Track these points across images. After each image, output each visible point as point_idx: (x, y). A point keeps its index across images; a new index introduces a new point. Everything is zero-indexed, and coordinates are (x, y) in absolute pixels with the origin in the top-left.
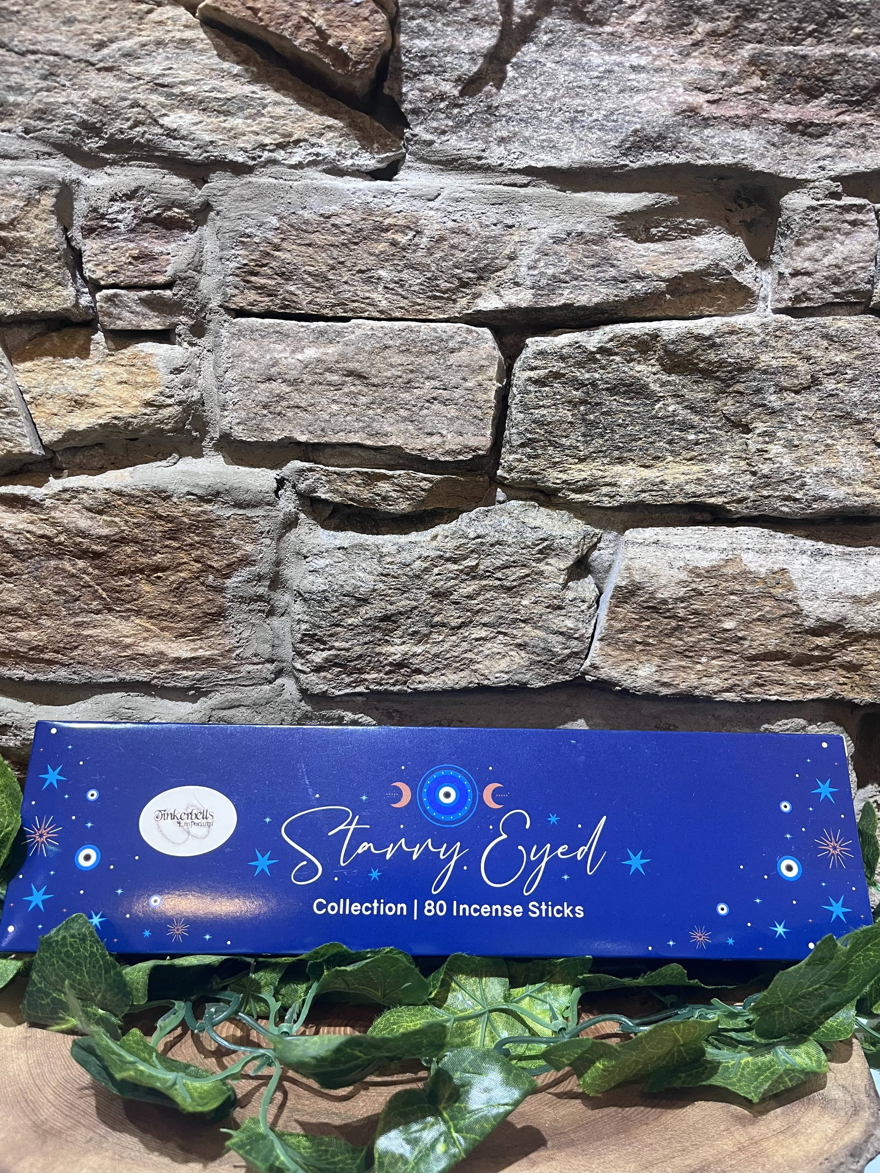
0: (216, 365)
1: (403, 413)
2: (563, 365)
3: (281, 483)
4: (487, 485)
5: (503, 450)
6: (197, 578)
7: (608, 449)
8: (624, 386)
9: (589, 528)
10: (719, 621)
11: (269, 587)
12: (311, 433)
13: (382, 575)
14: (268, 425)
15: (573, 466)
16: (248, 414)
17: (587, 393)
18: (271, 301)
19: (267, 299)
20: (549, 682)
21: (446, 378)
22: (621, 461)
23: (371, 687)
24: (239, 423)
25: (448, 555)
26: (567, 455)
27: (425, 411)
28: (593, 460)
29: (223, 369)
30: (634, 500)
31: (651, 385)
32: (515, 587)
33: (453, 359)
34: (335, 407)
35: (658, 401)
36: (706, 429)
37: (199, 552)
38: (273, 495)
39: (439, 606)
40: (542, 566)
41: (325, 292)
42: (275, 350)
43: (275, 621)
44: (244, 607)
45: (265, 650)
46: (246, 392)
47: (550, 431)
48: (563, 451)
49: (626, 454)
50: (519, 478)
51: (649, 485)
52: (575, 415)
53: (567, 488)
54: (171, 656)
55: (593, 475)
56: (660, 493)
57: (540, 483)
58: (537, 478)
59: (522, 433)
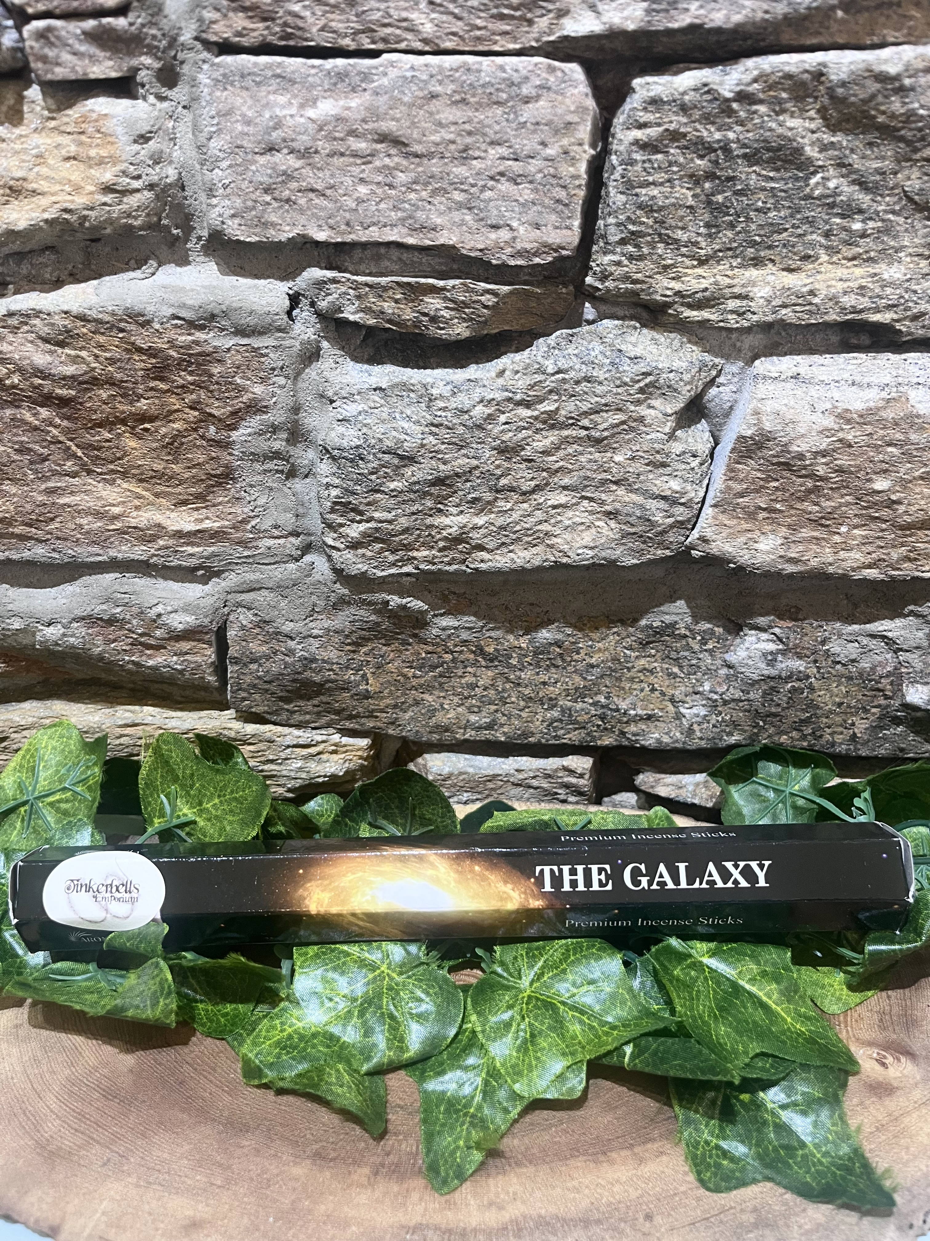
0: (196, 129)
1: (458, 196)
2: (684, 120)
3: (295, 299)
4: (571, 298)
5: (595, 248)
6: (195, 430)
7: (740, 245)
8: (768, 150)
9: (707, 357)
10: (869, 480)
11: (288, 440)
12: (332, 228)
13: (433, 425)
14: (273, 218)
15: (689, 271)
16: (244, 202)
17: (716, 163)
18: (267, 28)
19: (261, 25)
20: (644, 559)
21: (517, 145)
22: (757, 262)
23: (422, 566)
24: (233, 216)
25: (518, 397)
26: (683, 255)
27: (488, 194)
28: (718, 262)
29: (205, 135)
30: (770, 318)
31: (808, 149)
32: (606, 438)
33: (528, 113)
34: (363, 190)
35: (814, 173)
36: (877, 213)
37: (194, 396)
38: (285, 317)
39: (506, 464)
40: (643, 411)
41: (343, 11)
42: (276, 104)
43: (298, 484)
44: (257, 466)
45: (288, 520)
46: (240, 169)
47: (661, 221)
48: (677, 248)
49: (764, 252)
50: (617, 288)
51: (793, 297)
52: (695, 195)
53: (680, 302)
54: (170, 529)
55: (717, 282)
56: (808, 307)
57: (644, 295)
58: (640, 289)
59: (622, 223)
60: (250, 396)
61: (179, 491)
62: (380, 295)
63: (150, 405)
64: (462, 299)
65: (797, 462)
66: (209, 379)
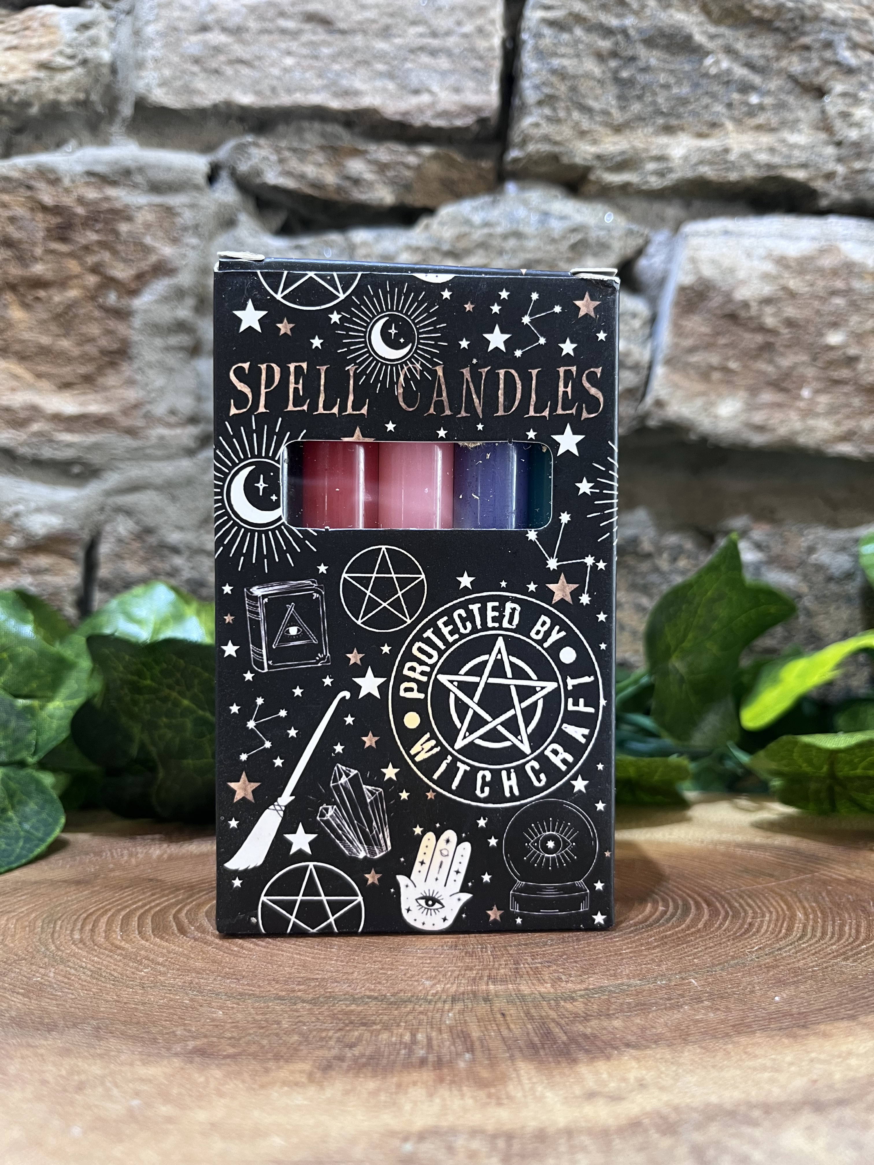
3: (216, 169)
6: (93, 299)
8: (664, 37)
9: (631, 225)
10: (820, 335)
12: (257, 93)
14: (200, 87)
15: (605, 139)
16: (174, 73)
21: (435, 24)
22: (669, 130)
24: (160, 85)
26: (598, 123)
27: (410, 66)
28: (631, 131)
31: (697, 37)
35: (706, 56)
38: (205, 179)
46: (173, 48)
47: (573, 89)
48: (591, 118)
49: (674, 122)
50: (538, 152)
51: (708, 157)
52: (604, 72)
53: (600, 167)
54: (49, 412)
55: (633, 148)
56: (724, 166)
57: (565, 160)
58: (561, 153)
59: (537, 87)
60: (160, 257)
61: (67, 371)
62: (302, 160)
63: (47, 270)
64: (385, 161)
65: (743, 314)
66: (117, 238)
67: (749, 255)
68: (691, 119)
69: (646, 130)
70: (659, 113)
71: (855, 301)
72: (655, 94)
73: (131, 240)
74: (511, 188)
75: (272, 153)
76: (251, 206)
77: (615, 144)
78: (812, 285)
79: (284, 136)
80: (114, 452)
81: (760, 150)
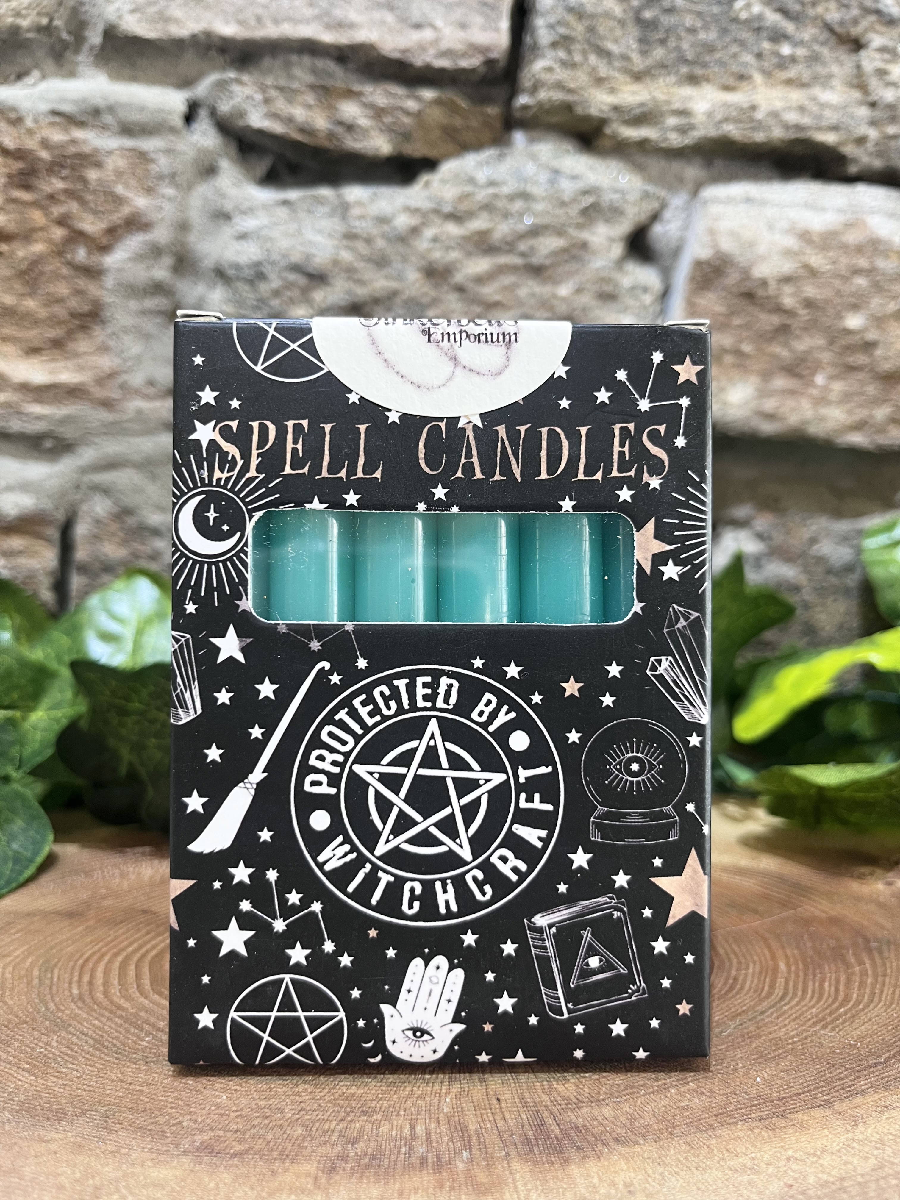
3: (194, 108)
6: (60, 254)
9: (647, 186)
10: (839, 317)
11: (173, 269)
12: (240, 22)
14: (177, 14)
15: (623, 86)
22: (693, 80)
24: (133, 11)
26: (617, 69)
30: (713, 134)
32: (548, 267)
37: (63, 209)
38: (181, 122)
47: (591, 30)
48: (610, 63)
49: (698, 71)
50: (550, 100)
51: (734, 114)
52: (625, 11)
53: (617, 120)
54: (16, 380)
55: (654, 99)
56: (749, 125)
57: (579, 111)
58: (575, 102)
59: (551, 27)
60: (134, 210)
61: (33, 335)
62: (290, 101)
63: (9, 221)
64: (382, 105)
65: (760, 292)
66: (86, 187)
67: (771, 227)
68: (716, 69)
69: (668, 79)
70: (683, 60)
71: (878, 281)
72: (679, 38)
73: (102, 189)
74: (519, 137)
75: (256, 92)
76: (233, 150)
77: (634, 93)
78: (834, 263)
79: (269, 71)
80: (89, 425)
81: (789, 108)
